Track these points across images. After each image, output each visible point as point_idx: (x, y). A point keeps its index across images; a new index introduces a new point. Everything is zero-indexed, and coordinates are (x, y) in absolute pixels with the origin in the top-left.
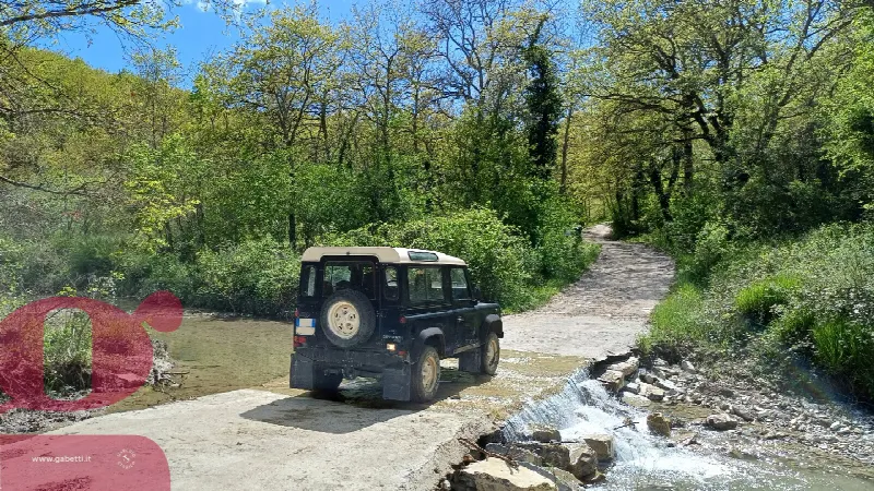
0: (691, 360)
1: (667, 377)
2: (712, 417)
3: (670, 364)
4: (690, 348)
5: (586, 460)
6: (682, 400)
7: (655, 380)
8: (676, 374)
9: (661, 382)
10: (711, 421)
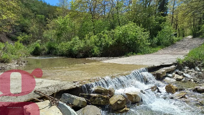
0: (199, 67)
1: (187, 73)
2: (197, 87)
3: (190, 68)
4: (199, 63)
5: (119, 102)
6: (190, 81)
7: (182, 74)
8: (192, 72)
9: (184, 74)
10: (197, 89)
